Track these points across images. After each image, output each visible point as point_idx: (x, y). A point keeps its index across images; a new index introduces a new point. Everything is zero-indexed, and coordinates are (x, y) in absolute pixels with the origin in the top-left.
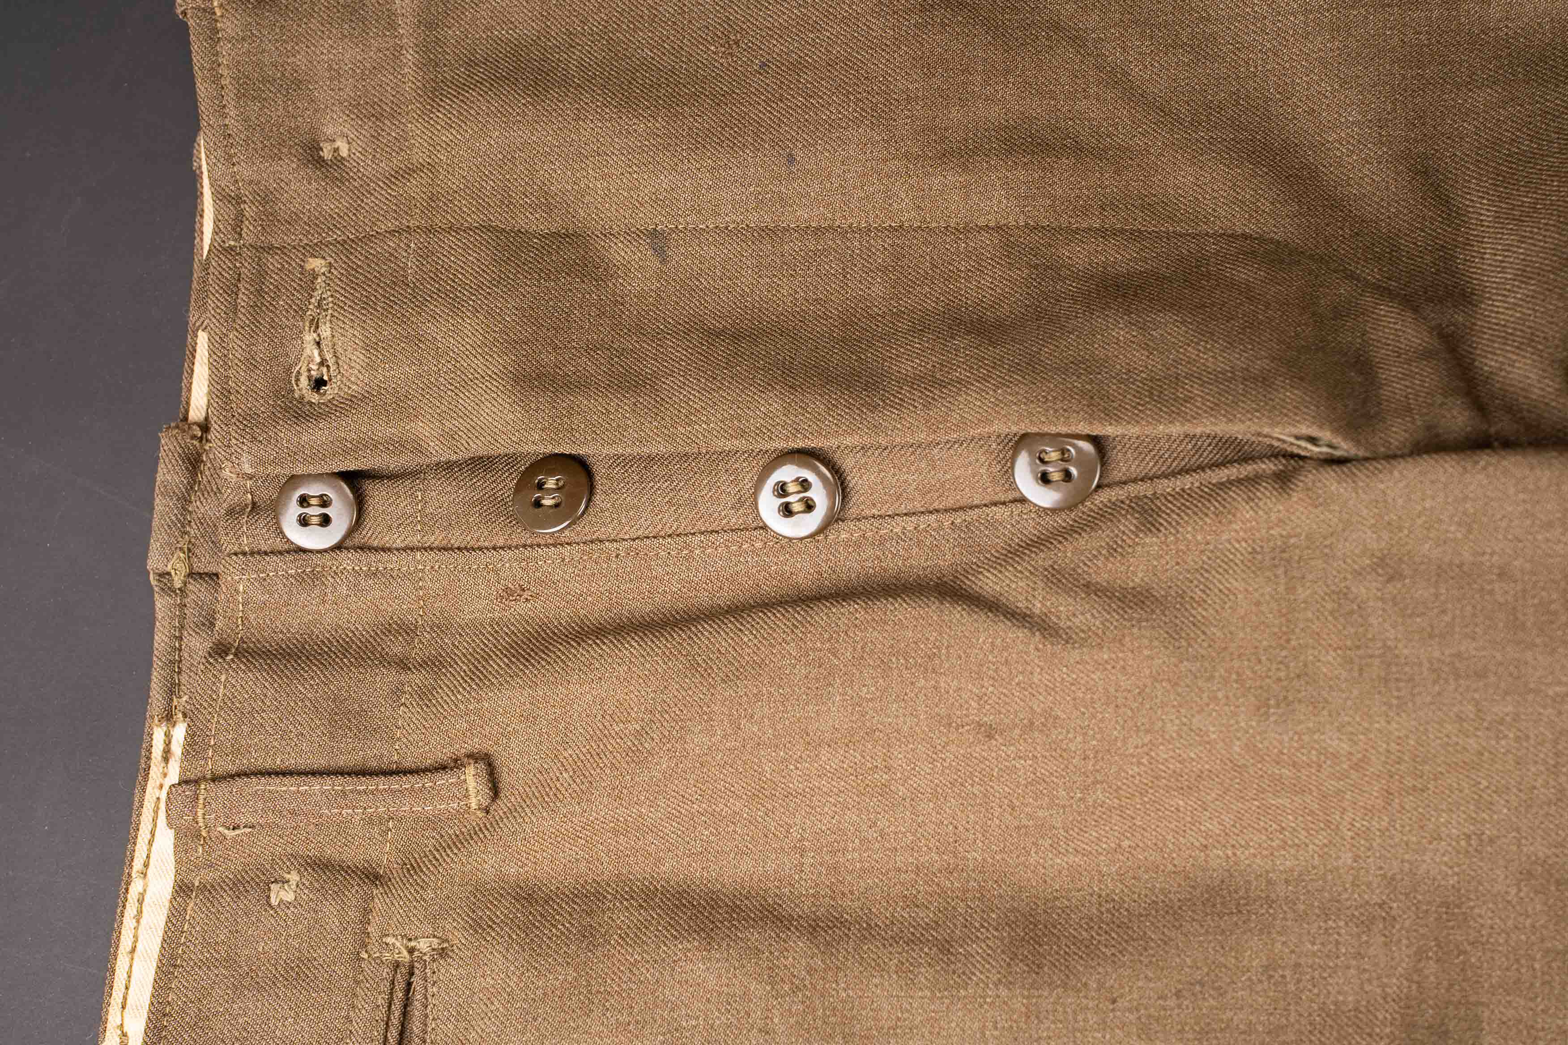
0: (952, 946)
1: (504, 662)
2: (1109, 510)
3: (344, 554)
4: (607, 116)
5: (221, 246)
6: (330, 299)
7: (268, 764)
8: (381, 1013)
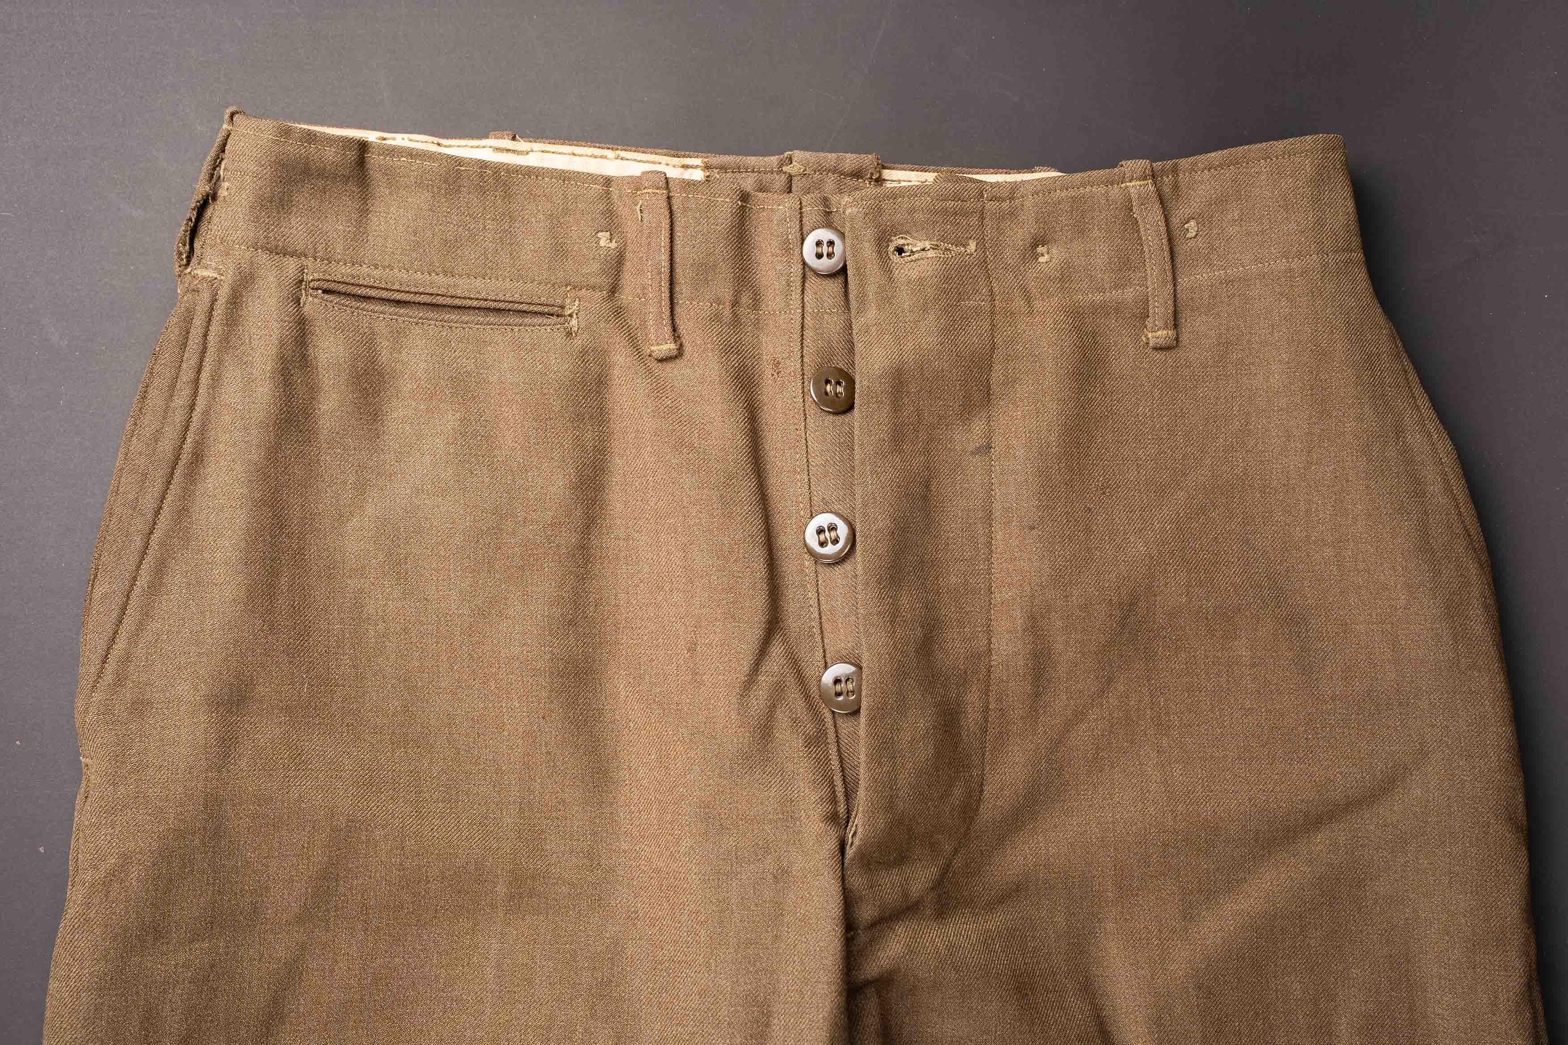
0: (573, 627)
1: (735, 364)
2: (819, 718)
3: (800, 266)
4: (1059, 417)
5: (983, 189)
6: (950, 256)
7: (677, 228)
8: (536, 300)
